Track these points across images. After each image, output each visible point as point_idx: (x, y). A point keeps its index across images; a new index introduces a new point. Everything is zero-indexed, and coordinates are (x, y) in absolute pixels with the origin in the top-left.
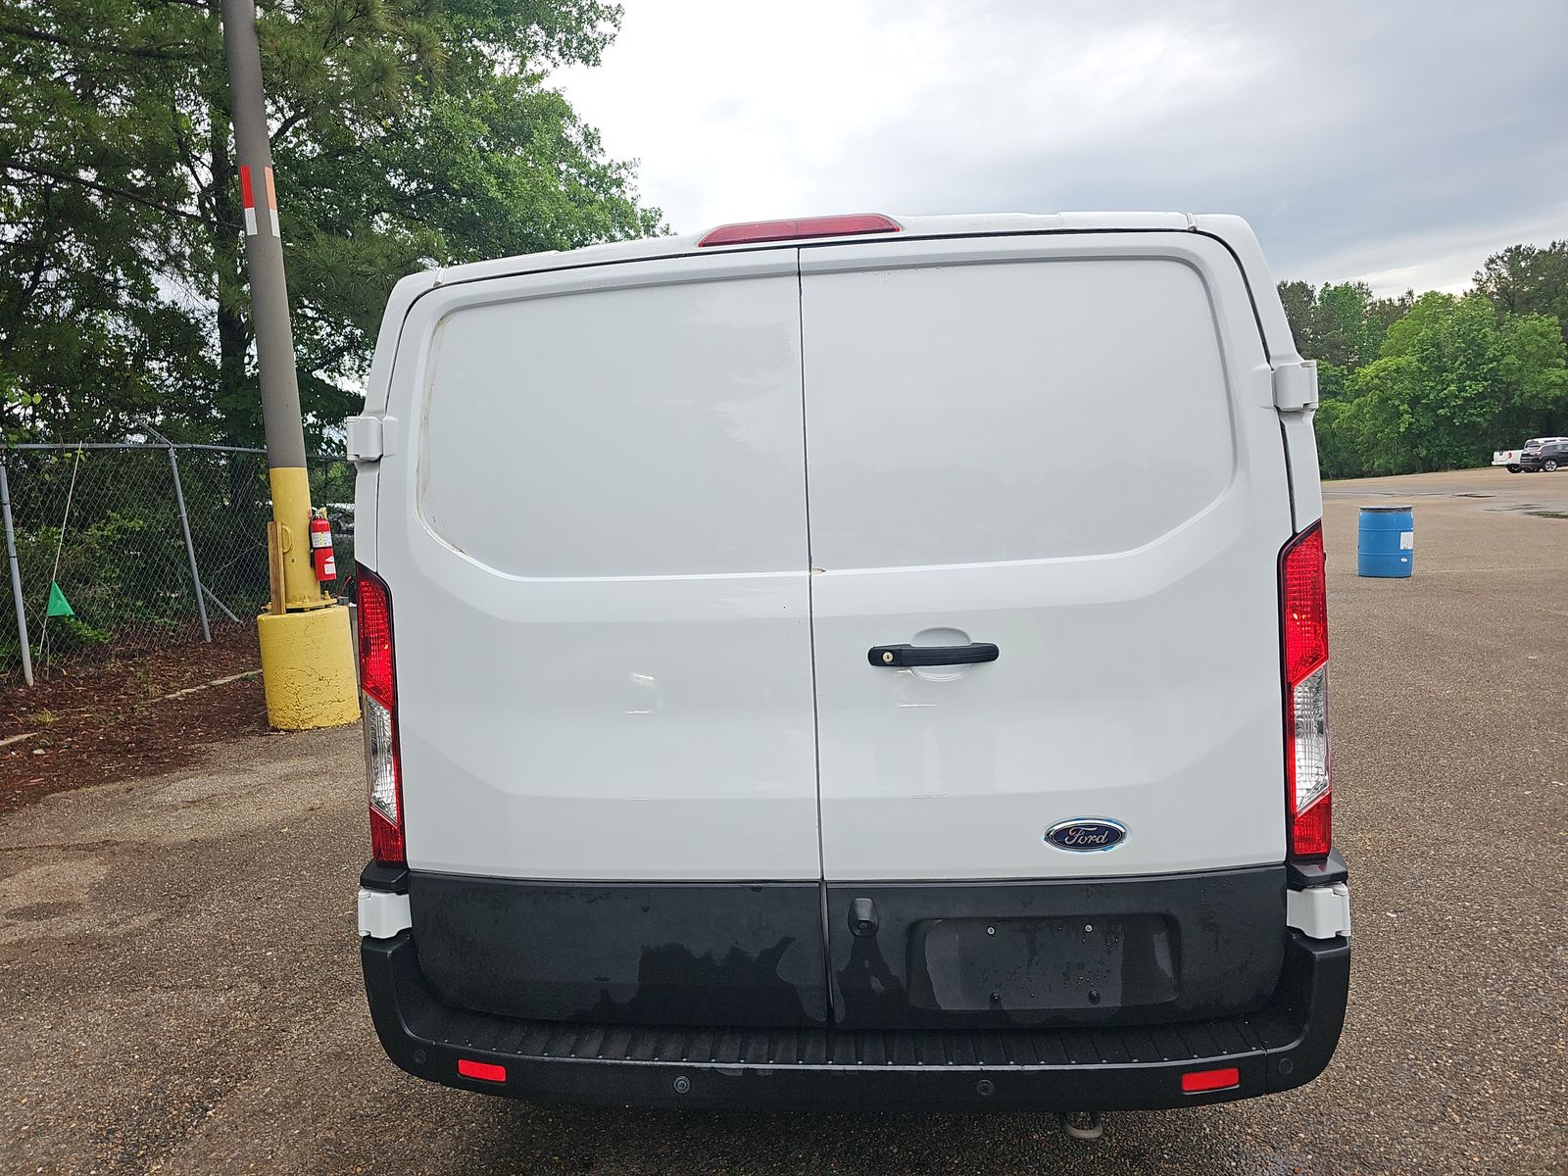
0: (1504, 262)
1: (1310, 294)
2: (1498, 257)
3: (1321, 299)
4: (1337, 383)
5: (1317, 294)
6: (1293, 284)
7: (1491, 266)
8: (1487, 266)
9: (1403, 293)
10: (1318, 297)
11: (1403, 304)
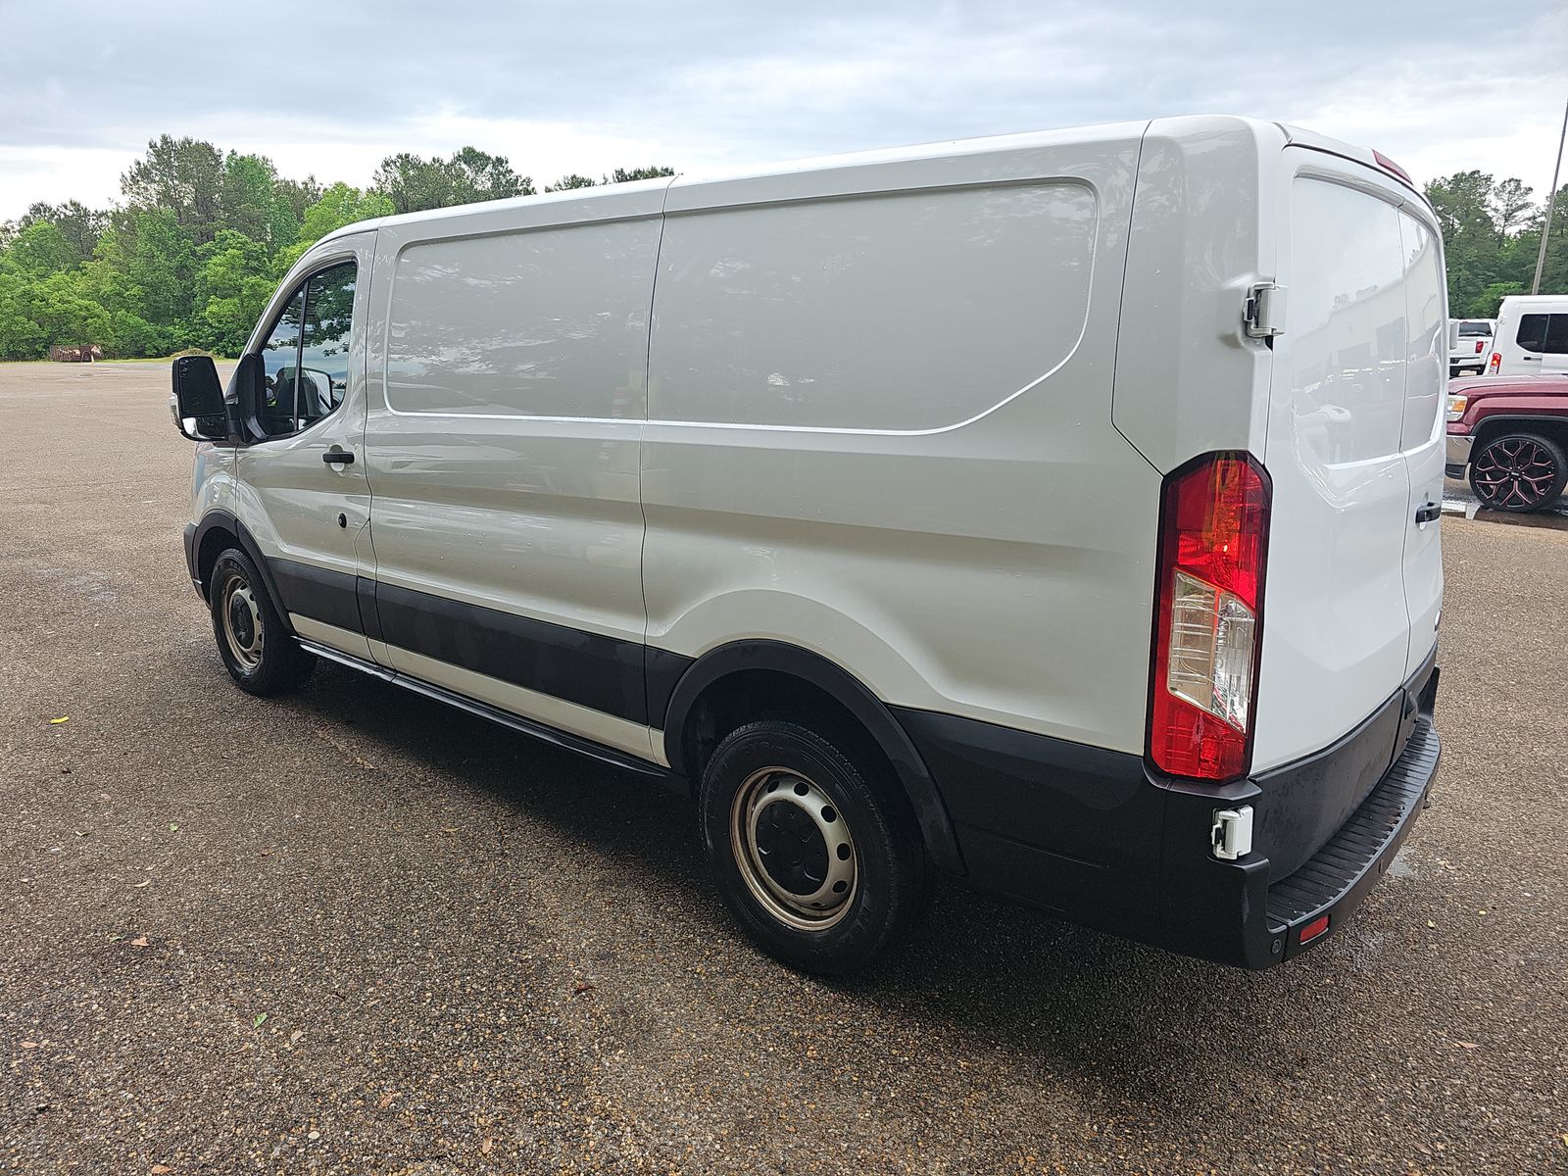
0: (396, 166)
1: (217, 158)
2: (392, 161)
3: (229, 166)
4: (257, 259)
5: (224, 159)
6: (197, 144)
7: (387, 168)
8: (383, 167)
9: (306, 179)
10: (224, 163)
11: (306, 188)
